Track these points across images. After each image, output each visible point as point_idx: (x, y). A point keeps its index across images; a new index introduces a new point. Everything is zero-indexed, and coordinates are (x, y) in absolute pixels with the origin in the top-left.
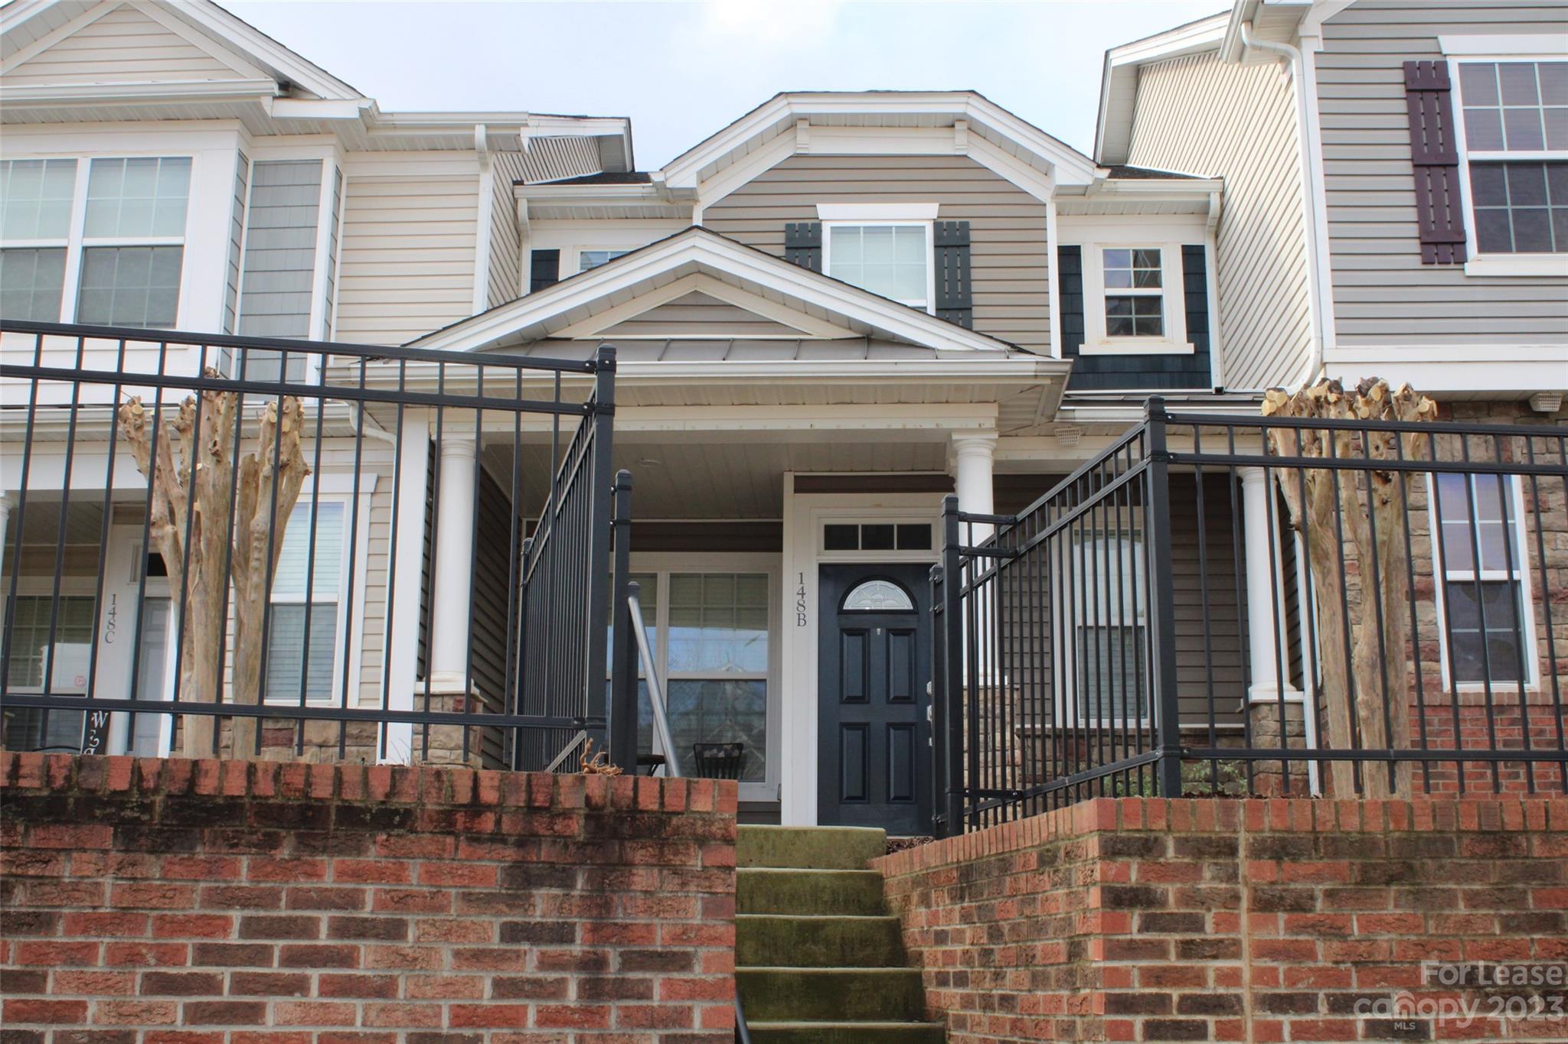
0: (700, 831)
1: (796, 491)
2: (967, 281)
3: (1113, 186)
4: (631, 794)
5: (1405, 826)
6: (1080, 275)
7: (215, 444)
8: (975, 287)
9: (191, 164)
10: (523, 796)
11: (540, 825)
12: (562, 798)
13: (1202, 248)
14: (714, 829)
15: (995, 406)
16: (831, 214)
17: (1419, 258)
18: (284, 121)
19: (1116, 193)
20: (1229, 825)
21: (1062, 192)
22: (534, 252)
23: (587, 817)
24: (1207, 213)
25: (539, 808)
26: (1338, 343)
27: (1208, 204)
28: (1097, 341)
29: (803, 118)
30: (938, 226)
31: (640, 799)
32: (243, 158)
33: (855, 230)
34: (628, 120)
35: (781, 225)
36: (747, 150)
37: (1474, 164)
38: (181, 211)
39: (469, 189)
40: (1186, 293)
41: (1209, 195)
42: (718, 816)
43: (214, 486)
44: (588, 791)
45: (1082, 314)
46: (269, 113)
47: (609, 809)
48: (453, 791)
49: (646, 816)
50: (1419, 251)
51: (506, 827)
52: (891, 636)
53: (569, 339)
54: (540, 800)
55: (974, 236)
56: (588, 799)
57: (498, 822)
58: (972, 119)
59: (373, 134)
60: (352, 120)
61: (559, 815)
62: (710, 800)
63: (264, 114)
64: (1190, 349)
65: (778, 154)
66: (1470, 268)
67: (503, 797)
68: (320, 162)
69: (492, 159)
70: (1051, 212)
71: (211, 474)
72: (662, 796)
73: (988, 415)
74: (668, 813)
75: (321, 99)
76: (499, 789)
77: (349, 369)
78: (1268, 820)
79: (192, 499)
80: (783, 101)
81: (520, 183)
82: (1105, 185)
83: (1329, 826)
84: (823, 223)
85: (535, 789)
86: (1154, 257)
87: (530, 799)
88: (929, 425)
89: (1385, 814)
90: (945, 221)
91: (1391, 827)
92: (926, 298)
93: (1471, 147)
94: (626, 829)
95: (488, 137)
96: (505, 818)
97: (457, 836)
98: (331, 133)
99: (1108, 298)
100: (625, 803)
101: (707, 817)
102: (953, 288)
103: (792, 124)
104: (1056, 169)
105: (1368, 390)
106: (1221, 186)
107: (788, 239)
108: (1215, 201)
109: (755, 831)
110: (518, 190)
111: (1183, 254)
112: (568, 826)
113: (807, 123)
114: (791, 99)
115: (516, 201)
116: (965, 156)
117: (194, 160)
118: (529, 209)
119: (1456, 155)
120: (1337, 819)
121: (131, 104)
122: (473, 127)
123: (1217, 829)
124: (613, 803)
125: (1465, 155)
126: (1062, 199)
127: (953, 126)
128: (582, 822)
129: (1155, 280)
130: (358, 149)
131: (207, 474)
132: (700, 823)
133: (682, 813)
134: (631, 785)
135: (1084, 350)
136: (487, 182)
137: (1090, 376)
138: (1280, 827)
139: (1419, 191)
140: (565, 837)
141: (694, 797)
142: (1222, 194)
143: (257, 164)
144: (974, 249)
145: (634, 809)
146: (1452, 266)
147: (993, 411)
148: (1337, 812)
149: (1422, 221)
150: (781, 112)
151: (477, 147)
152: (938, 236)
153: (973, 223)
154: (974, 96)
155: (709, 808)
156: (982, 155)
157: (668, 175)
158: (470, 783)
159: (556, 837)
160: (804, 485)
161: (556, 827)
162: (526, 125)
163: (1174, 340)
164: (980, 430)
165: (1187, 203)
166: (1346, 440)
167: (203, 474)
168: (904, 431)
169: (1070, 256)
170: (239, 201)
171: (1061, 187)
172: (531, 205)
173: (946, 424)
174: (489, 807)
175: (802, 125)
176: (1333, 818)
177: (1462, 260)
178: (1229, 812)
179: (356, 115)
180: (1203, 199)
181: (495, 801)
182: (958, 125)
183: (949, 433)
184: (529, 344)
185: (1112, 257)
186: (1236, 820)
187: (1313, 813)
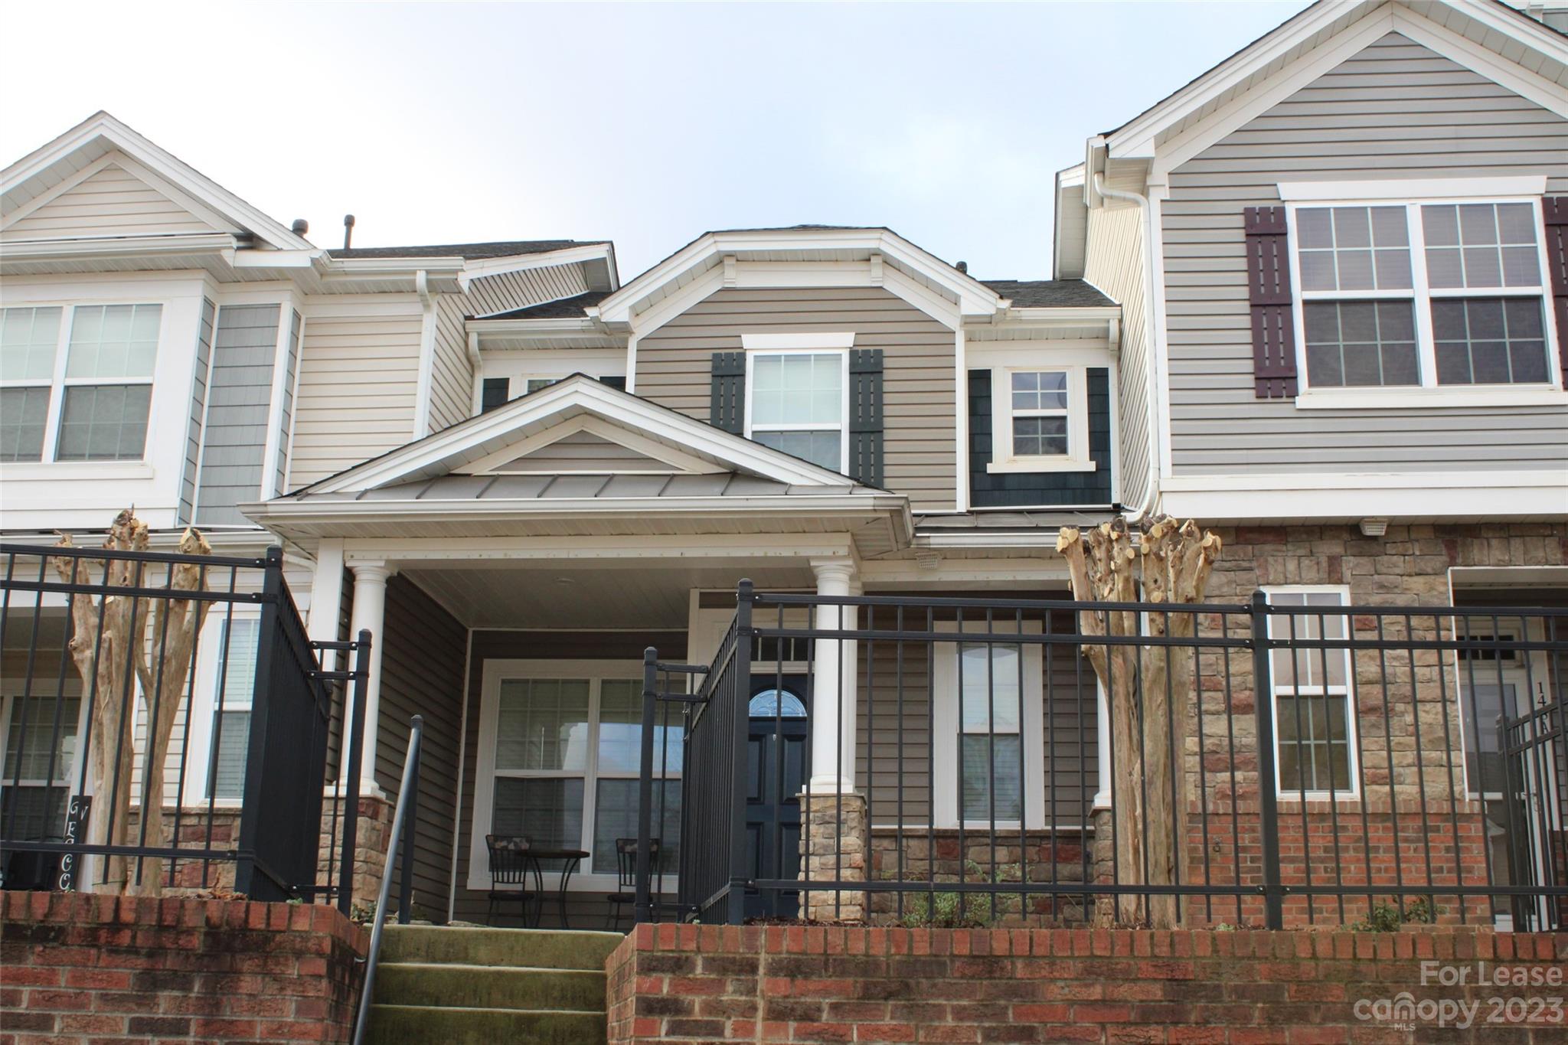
0: (298, 946)
1: (701, 606)
2: (880, 404)
3: (1017, 314)
4: (243, 915)
5: (905, 950)
6: (989, 397)
7: (125, 579)
8: (887, 410)
9: (161, 310)
10: (155, 916)
11: (167, 940)
12: (186, 919)
13: (1106, 370)
14: (310, 945)
15: (849, 535)
16: (755, 343)
17: (1253, 392)
18: (245, 270)
19: (1021, 321)
20: (752, 947)
21: (969, 321)
22: (486, 381)
23: (206, 934)
24: (1107, 337)
25: (168, 927)
26: (1174, 473)
27: (1107, 330)
28: (1004, 460)
29: (730, 255)
30: (853, 353)
31: (251, 920)
32: (209, 304)
33: (776, 359)
34: (611, 243)
35: (708, 355)
36: (677, 285)
37: (1307, 303)
38: (151, 353)
39: (413, 328)
40: (1089, 414)
41: (1108, 321)
42: (314, 934)
43: (123, 616)
44: (208, 913)
45: (990, 434)
46: (231, 264)
47: (225, 928)
48: (99, 912)
49: (254, 934)
50: (1253, 385)
51: (139, 942)
52: (786, 742)
53: (469, 475)
54: (169, 920)
55: (887, 363)
56: (208, 920)
57: (134, 937)
58: (885, 254)
59: (327, 279)
60: (305, 269)
61: (183, 932)
62: (307, 921)
63: (226, 264)
64: (1091, 467)
65: (708, 288)
66: (1301, 402)
67: (138, 918)
68: (278, 306)
69: (434, 301)
70: (960, 339)
71: (121, 606)
72: (269, 918)
73: (842, 544)
74: (273, 931)
75: (279, 250)
76: (136, 911)
77: (266, 505)
78: (786, 944)
79: (101, 628)
80: (709, 240)
81: (470, 318)
82: (1009, 314)
83: (839, 949)
84: (748, 353)
85: (165, 911)
86: (1061, 381)
87: (160, 919)
88: (787, 553)
89: (888, 940)
90: (860, 349)
91: (893, 951)
92: (840, 422)
93: (1305, 286)
94: (237, 944)
95: (429, 282)
96: (139, 935)
97: (99, 948)
98: (289, 279)
99: (1016, 419)
100: (237, 923)
101: (304, 935)
102: (866, 411)
103: (720, 261)
104: (962, 300)
105: (1150, 527)
106: (1119, 313)
107: (714, 368)
108: (1114, 327)
109: (507, 933)
110: (470, 325)
111: (1088, 377)
112: (190, 941)
113: (734, 259)
114: (718, 238)
115: (467, 334)
116: (881, 288)
117: (164, 307)
118: (480, 342)
119: (1290, 296)
120: (846, 943)
121: (109, 258)
122: (414, 273)
123: (741, 950)
124: (228, 924)
125: (1299, 294)
126: (970, 327)
127: (869, 260)
128: (202, 937)
129: (1062, 401)
130: (315, 293)
131: (118, 606)
132: (299, 939)
133: (284, 932)
134: (243, 909)
135: (991, 468)
136: (430, 322)
137: (997, 493)
138: (796, 949)
139: (1256, 329)
140: (187, 950)
141: (294, 918)
142: (1121, 321)
143: (222, 308)
144: (887, 375)
145: (245, 928)
146: (1284, 399)
147: (847, 539)
148: (846, 938)
149: (1257, 357)
150: (707, 250)
151: (418, 289)
152: (852, 365)
153: (887, 351)
154: (887, 232)
155: (306, 928)
156: (895, 286)
157: (603, 310)
158: (113, 906)
159: (180, 950)
160: (709, 601)
161: (180, 942)
162: (462, 270)
163: (1078, 459)
164: (834, 557)
165: (1093, 329)
166: (1126, 574)
167: (114, 606)
168: (765, 558)
169: (980, 381)
170: (204, 342)
171: (967, 316)
172: (482, 338)
173: (803, 552)
174: (127, 925)
175: (728, 261)
176: (842, 942)
177: (1293, 394)
178: (753, 937)
179: (308, 264)
180: (1104, 325)
181: (132, 921)
182: (872, 258)
183: (808, 559)
184: (430, 480)
185: (1020, 381)
186: (758, 943)
187: (826, 939)
